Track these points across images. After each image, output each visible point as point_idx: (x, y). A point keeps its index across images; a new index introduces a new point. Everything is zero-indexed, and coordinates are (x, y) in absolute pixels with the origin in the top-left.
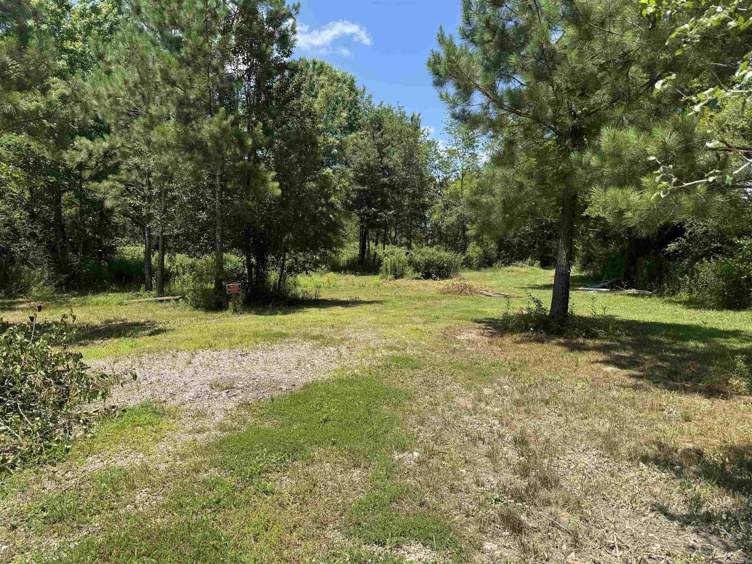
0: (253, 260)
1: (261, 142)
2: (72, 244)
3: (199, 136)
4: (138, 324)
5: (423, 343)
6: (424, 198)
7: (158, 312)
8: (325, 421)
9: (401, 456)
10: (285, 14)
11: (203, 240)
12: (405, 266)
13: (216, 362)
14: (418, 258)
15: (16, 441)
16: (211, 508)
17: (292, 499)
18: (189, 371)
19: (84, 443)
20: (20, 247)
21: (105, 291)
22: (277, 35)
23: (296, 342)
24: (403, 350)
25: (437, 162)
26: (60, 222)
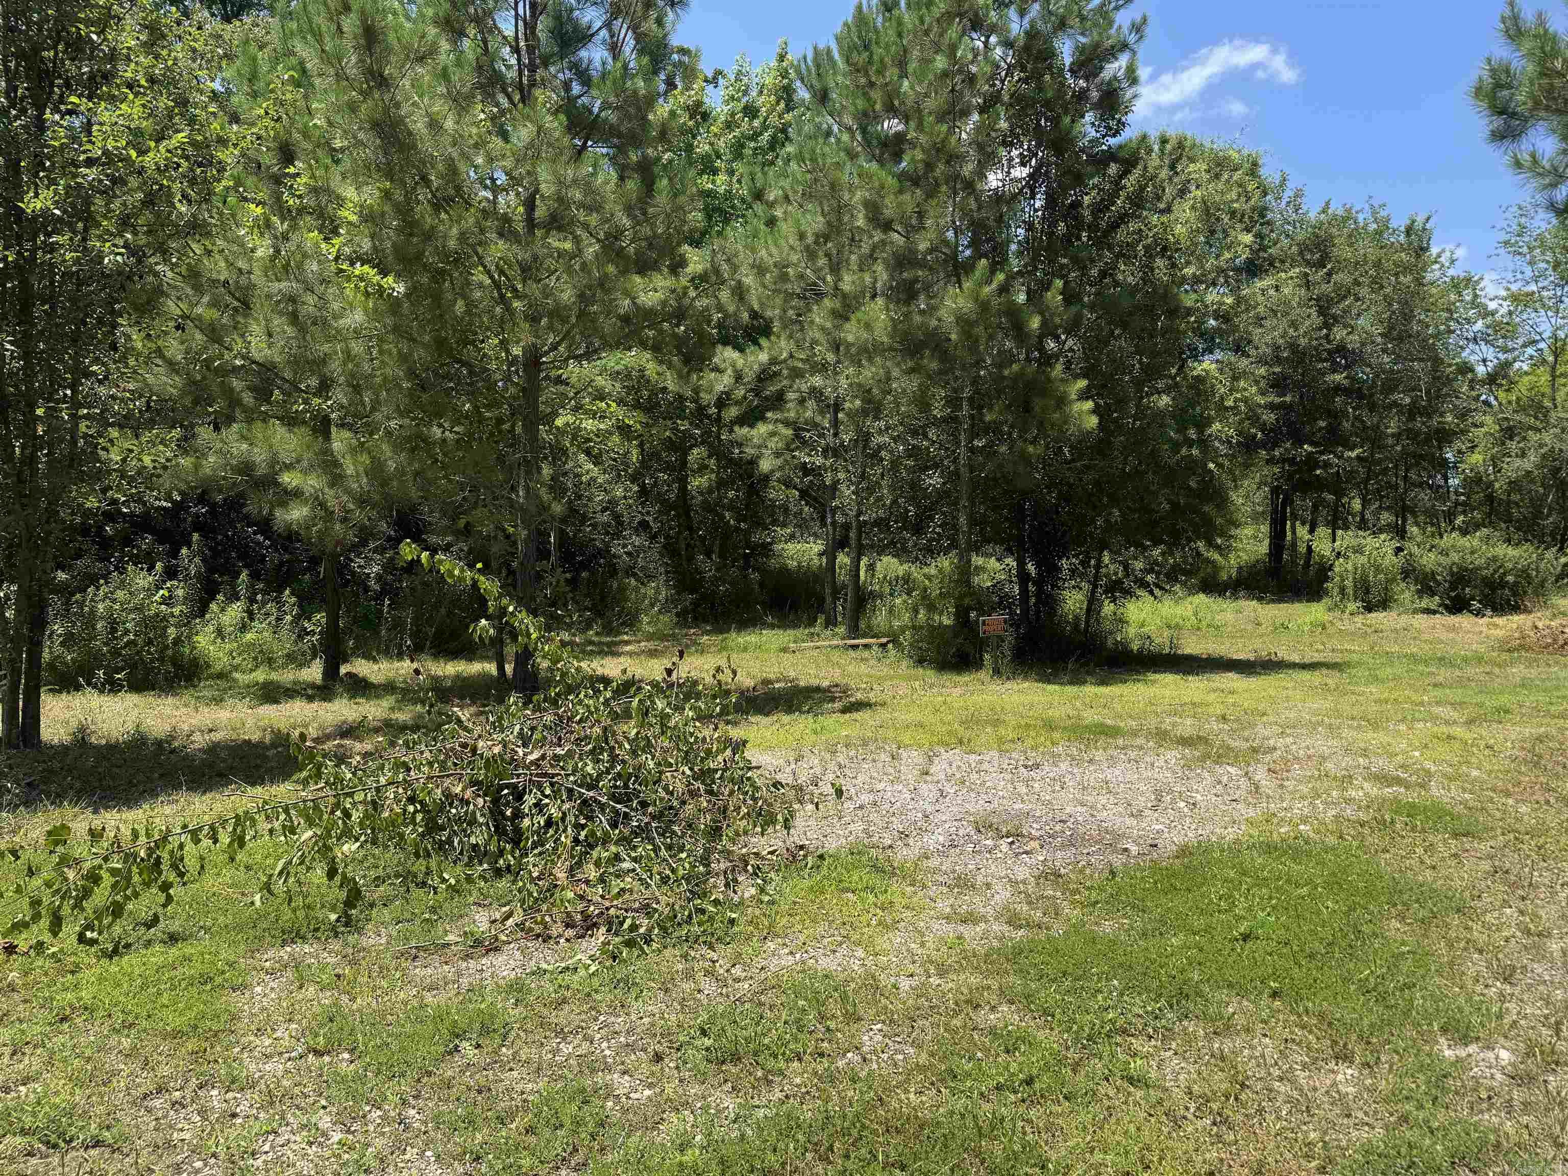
0: (1031, 568)
1: (1057, 320)
2: (703, 539)
3: (934, 323)
4: (818, 689)
5: (1475, 773)
6: (1442, 415)
7: (850, 668)
8: (1246, 937)
9: (1462, 1053)
10: (1113, 47)
11: (934, 528)
12: (1394, 580)
13: (976, 776)
14: (1429, 560)
15: (647, 894)
16: (1015, 1092)
17: (1192, 1107)
18: (928, 790)
19: (757, 912)
20: (624, 546)
21: (755, 626)
22: (1095, 95)
23: (1141, 748)
24: (1422, 786)
25: (1479, 325)
26: (685, 500)
